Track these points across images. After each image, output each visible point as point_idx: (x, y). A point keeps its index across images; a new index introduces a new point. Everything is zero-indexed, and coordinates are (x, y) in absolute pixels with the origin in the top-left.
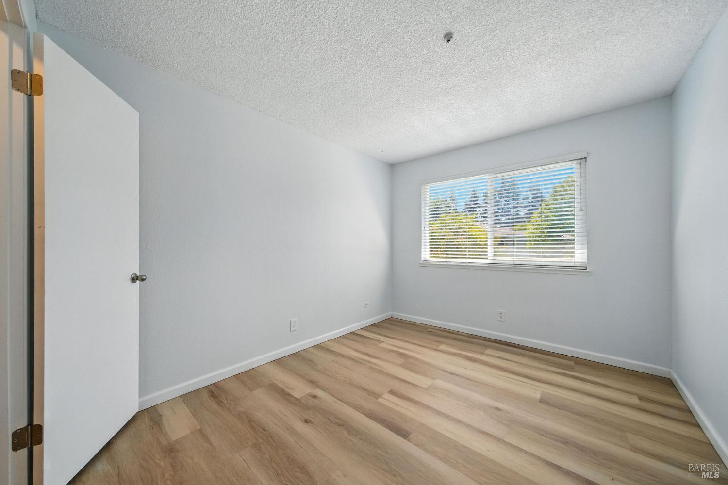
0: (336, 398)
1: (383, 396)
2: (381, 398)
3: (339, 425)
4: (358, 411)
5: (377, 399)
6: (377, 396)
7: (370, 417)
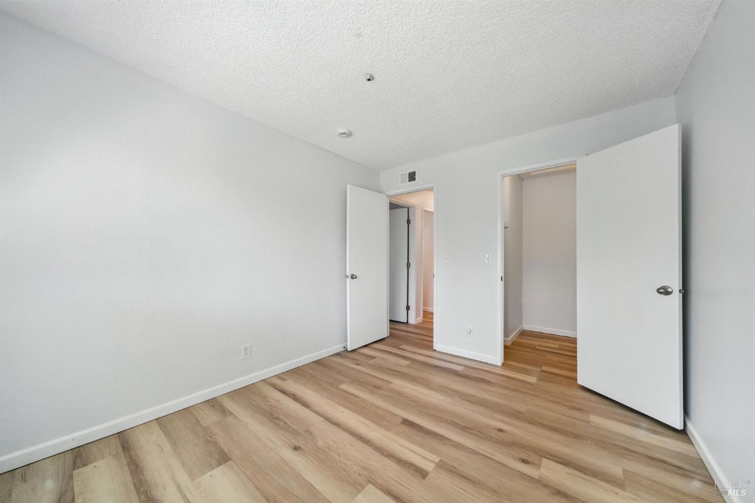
0: (493, 460)
1: (434, 465)
2: (437, 462)
3: (467, 428)
4: (456, 442)
5: (441, 460)
6: (441, 466)
7: (442, 436)
